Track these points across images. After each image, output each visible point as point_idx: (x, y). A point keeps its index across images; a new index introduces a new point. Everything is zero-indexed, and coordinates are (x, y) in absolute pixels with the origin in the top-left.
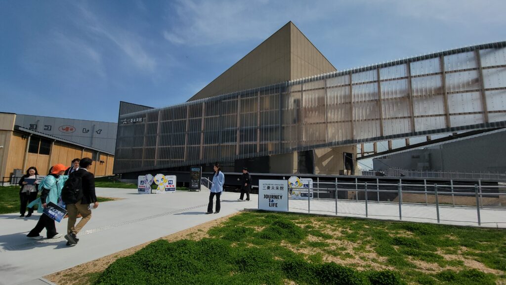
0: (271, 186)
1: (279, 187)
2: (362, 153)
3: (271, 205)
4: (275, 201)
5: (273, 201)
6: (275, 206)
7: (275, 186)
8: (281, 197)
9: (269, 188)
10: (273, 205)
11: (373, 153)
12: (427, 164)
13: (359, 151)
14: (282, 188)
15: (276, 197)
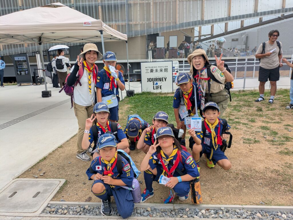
0: (154, 69)
1: (163, 69)
2: (200, 36)
3: (155, 88)
4: (159, 83)
5: (157, 84)
6: (159, 88)
7: (159, 69)
8: (165, 80)
9: (152, 71)
10: (157, 88)
11: (210, 36)
12: (244, 47)
13: (196, 34)
14: (166, 70)
15: (160, 80)
